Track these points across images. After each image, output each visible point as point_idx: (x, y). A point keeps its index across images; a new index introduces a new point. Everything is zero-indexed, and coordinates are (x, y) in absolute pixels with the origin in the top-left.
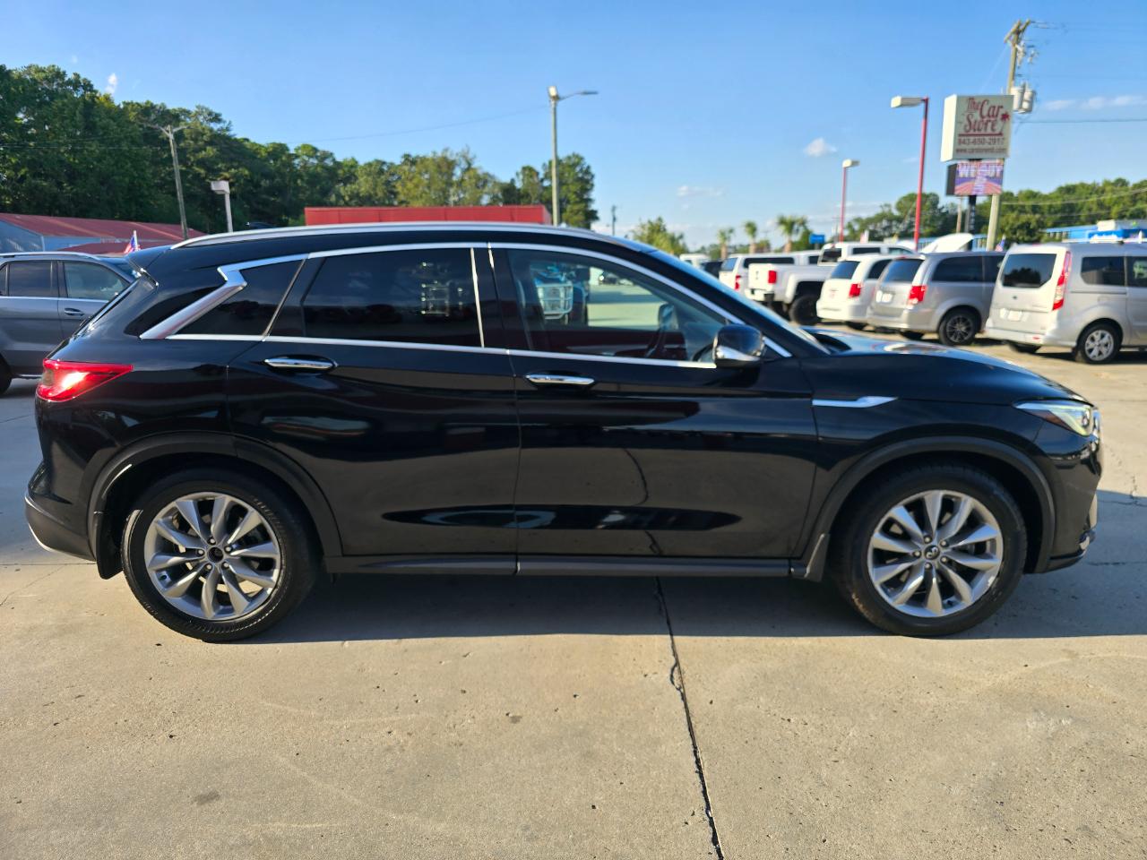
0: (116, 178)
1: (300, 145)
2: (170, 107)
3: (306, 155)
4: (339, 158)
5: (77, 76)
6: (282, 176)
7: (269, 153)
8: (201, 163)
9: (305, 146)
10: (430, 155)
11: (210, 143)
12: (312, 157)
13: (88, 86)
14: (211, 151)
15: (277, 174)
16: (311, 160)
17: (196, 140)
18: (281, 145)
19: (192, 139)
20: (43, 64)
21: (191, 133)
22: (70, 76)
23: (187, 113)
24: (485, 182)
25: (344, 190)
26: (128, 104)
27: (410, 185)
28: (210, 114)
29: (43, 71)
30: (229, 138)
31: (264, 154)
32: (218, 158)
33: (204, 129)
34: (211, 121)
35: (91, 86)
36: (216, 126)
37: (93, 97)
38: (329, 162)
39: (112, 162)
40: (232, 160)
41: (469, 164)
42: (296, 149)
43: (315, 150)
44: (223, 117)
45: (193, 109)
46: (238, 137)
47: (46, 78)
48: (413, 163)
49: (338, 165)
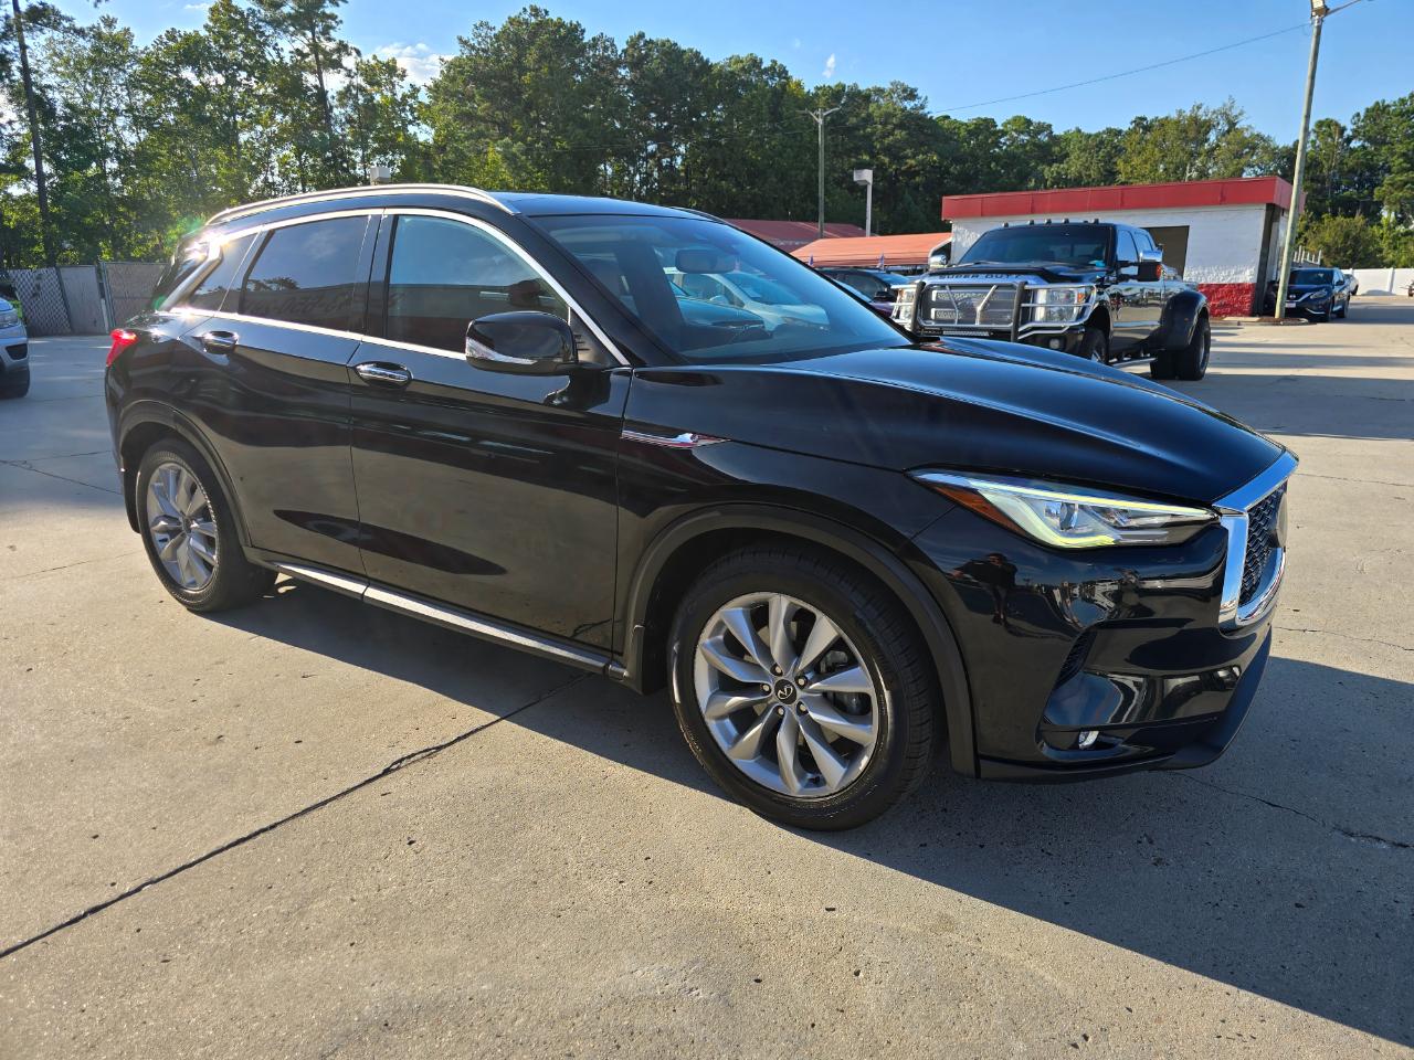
0: (793, 173)
1: (1010, 118)
2: (862, 87)
3: (1016, 131)
4: (1058, 131)
5: (774, 62)
6: (976, 158)
7: (969, 132)
8: (887, 150)
9: (1016, 119)
10: (1174, 116)
11: (901, 126)
12: (1022, 133)
13: (783, 73)
14: (900, 134)
15: (969, 158)
16: (1022, 137)
17: (884, 124)
18: (986, 120)
19: (881, 124)
20: (743, 55)
21: (880, 116)
22: (766, 64)
23: (880, 91)
24: (1254, 148)
25: (1049, 172)
26: (821, 88)
27: (1136, 161)
28: (905, 91)
29: (742, 62)
30: (923, 118)
31: (963, 133)
32: (907, 143)
33: (895, 109)
34: (905, 98)
35: (786, 72)
36: (909, 105)
37: (784, 86)
38: (1043, 138)
39: (792, 155)
40: (922, 144)
41: (1232, 124)
42: (1005, 125)
43: (1029, 122)
44: (919, 93)
45: (887, 86)
46: (935, 116)
47: (743, 69)
48: (1147, 129)
49: (1055, 140)
